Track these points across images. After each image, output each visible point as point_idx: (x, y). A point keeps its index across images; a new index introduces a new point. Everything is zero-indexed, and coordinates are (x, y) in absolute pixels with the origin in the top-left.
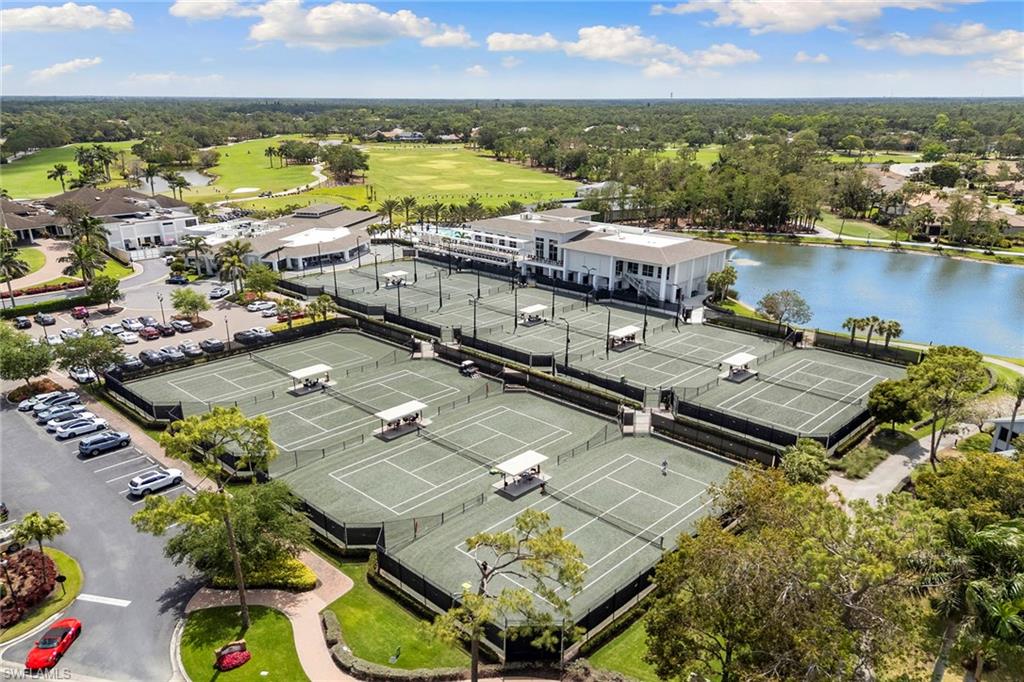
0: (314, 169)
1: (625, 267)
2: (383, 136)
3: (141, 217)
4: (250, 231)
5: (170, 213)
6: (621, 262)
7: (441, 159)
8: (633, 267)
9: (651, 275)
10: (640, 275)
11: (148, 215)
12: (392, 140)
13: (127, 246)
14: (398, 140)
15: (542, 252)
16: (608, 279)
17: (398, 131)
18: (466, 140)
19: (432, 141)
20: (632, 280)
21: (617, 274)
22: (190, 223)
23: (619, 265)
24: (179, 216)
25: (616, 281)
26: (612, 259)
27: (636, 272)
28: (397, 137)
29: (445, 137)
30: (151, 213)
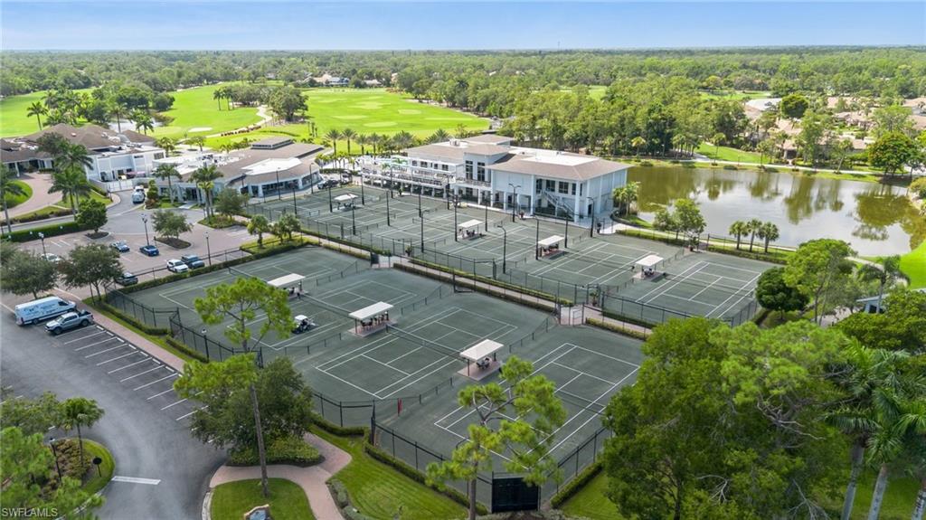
0: (258, 110)
1: (544, 185)
2: (315, 82)
3: (115, 151)
4: (213, 161)
5: (140, 147)
6: (541, 180)
7: (368, 101)
8: (550, 184)
9: (566, 192)
10: (557, 193)
11: (120, 149)
12: (322, 85)
13: (103, 178)
14: (328, 85)
15: (471, 175)
16: (529, 197)
17: (327, 77)
18: (388, 84)
19: (359, 85)
20: (550, 197)
21: (538, 192)
22: (158, 156)
23: (539, 183)
24: (148, 150)
25: (537, 198)
26: (533, 177)
27: (553, 190)
28: (327, 82)
29: (368, 82)
30: (123, 147)
